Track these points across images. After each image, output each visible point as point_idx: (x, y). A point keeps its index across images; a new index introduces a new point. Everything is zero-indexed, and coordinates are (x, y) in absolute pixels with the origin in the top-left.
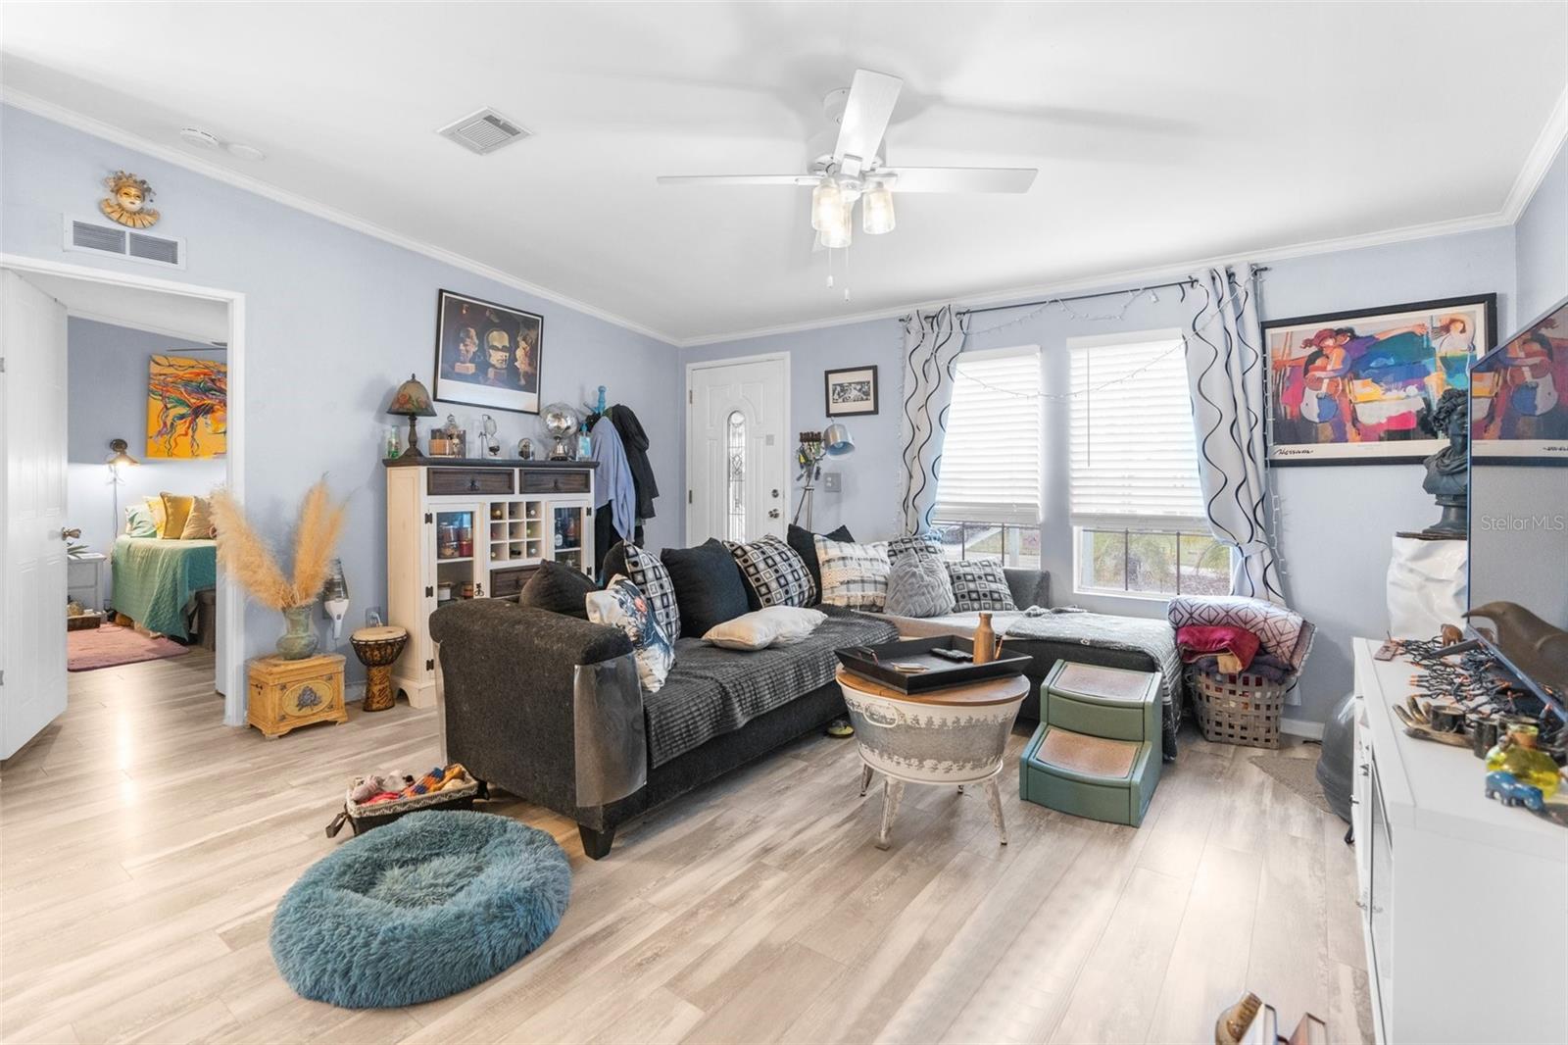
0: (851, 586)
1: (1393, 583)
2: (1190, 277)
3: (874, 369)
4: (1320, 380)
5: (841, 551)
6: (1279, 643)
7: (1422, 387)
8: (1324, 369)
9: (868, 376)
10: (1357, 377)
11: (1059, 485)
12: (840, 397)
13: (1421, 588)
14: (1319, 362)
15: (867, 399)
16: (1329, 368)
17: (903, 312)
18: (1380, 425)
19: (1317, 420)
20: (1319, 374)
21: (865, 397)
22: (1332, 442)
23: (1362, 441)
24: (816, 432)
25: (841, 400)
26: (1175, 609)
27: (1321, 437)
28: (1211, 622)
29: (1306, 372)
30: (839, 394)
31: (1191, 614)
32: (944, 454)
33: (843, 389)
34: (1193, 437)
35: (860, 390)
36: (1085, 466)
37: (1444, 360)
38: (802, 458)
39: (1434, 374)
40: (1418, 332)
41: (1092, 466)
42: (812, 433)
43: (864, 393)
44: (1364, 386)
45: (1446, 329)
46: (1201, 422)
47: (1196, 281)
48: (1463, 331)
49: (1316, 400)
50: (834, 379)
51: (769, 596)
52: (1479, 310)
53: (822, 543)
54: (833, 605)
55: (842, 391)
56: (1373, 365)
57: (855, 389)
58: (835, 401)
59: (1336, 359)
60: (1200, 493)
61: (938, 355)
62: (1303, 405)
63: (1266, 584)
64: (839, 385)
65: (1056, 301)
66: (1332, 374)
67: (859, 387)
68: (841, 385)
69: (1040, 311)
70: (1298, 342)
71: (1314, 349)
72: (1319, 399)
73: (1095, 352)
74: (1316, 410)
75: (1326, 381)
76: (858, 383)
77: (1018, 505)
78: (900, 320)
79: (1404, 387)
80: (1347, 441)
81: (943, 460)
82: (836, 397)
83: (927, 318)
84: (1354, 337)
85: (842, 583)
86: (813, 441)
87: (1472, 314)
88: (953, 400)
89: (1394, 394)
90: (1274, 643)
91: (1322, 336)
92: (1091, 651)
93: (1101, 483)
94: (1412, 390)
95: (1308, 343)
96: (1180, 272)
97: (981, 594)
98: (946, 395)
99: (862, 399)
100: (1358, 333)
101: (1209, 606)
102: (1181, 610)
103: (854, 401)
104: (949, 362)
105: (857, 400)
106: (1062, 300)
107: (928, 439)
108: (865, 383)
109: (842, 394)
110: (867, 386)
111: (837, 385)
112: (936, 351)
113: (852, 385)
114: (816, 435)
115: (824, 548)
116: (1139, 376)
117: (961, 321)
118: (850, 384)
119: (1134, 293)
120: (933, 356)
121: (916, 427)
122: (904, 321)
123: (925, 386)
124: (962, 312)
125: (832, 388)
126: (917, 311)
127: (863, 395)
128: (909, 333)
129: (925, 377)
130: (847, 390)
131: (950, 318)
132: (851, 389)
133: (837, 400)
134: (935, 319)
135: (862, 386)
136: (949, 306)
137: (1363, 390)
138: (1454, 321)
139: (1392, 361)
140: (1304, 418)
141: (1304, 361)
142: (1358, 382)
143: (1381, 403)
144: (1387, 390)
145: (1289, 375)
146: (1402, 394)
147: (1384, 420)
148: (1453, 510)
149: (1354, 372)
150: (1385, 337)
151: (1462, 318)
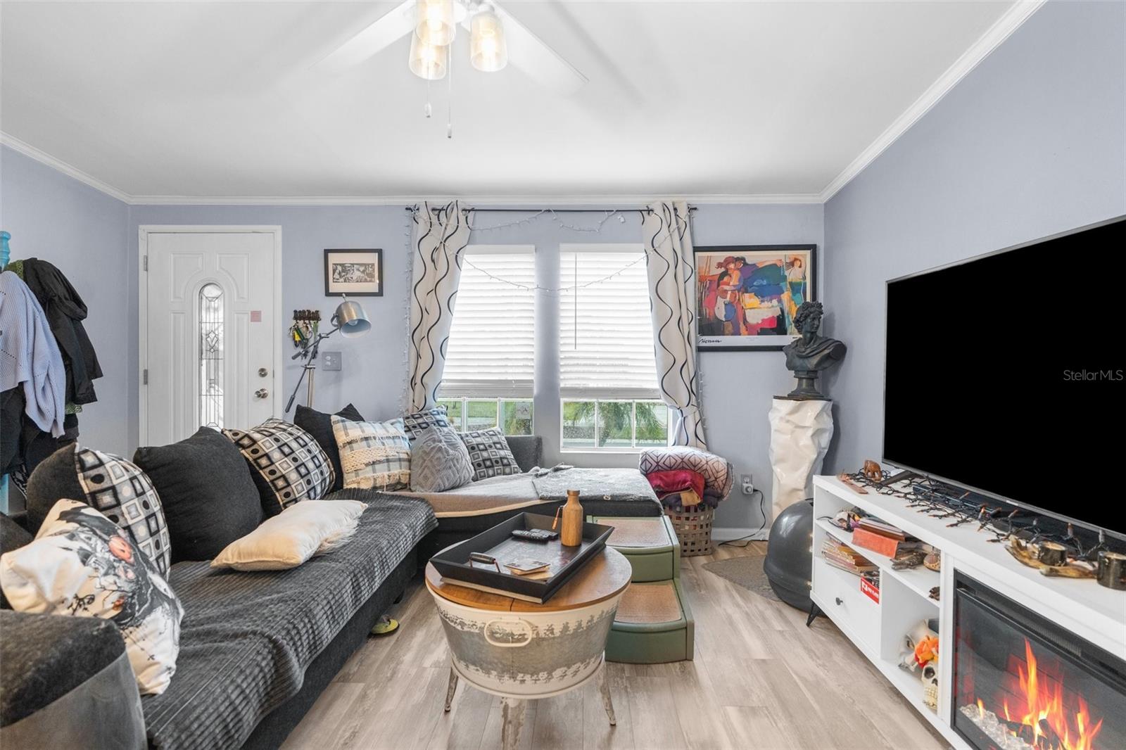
0: (377, 466)
1: (776, 430)
2: (647, 207)
3: (380, 252)
4: (726, 291)
5: (363, 431)
6: (716, 479)
7: (780, 301)
8: (728, 284)
9: (373, 258)
10: (747, 292)
11: (549, 364)
12: (341, 277)
13: (793, 432)
14: (726, 279)
15: (370, 281)
16: (731, 283)
17: (411, 201)
18: (758, 324)
19: (724, 319)
20: (726, 288)
21: (368, 279)
22: (732, 335)
23: (749, 334)
24: (313, 310)
25: (342, 280)
26: (646, 459)
27: (727, 332)
28: (671, 468)
29: (718, 286)
30: (340, 274)
31: (657, 463)
32: (451, 336)
33: (344, 270)
34: (651, 328)
35: (363, 272)
36: (572, 348)
37: (791, 283)
38: (297, 336)
39: (786, 293)
40: (779, 264)
41: (578, 348)
42: (309, 311)
43: (367, 274)
44: (750, 298)
45: (792, 264)
46: (657, 317)
47: (652, 210)
48: (800, 267)
49: (723, 305)
50: (333, 258)
51: (288, 490)
52: (808, 253)
53: (341, 424)
54: (359, 489)
55: (343, 271)
56: (755, 284)
57: (358, 270)
58: (336, 281)
59: (735, 279)
60: (655, 371)
61: (447, 244)
62: (716, 308)
63: (696, 436)
64: (340, 265)
65: (549, 211)
66: (733, 288)
67: (362, 269)
68: (342, 265)
69: (535, 217)
70: (714, 264)
71: (723, 270)
72: (726, 305)
73: (582, 257)
74: (724, 313)
75: (729, 292)
76: (361, 265)
77: (517, 381)
78: (407, 209)
79: (771, 300)
80: (740, 335)
81: (450, 342)
82: (337, 276)
83: (434, 210)
84: (745, 264)
85: (367, 465)
86: (309, 319)
87: (805, 256)
88: (460, 287)
89: (766, 304)
90: (713, 478)
91: (728, 261)
92: (612, 504)
94: (775, 302)
95: (720, 265)
96: (640, 202)
97: (494, 461)
98: (454, 282)
99: (366, 281)
100: (748, 261)
101: (669, 456)
102: (650, 460)
103: (358, 282)
104: (458, 253)
105: (361, 282)
106: (554, 211)
107: (437, 322)
108: (369, 265)
109: (343, 274)
110: (371, 267)
111: (338, 264)
112: (445, 242)
113: (355, 266)
114: (313, 313)
115: (342, 429)
116: (613, 279)
117: (467, 217)
118: (353, 265)
119: (607, 213)
120: (442, 245)
121: (425, 310)
122: (411, 210)
123: (434, 272)
124: (467, 209)
125: (333, 267)
126: (425, 202)
127: (366, 277)
128: (416, 221)
129: (434, 264)
130: (349, 270)
131: (457, 213)
132: (353, 270)
133: (338, 279)
134: (441, 212)
135: (366, 268)
136: (457, 202)
137: (750, 300)
138: (796, 259)
139: (765, 282)
140: (716, 318)
141: (717, 277)
142: (746, 295)
143: (759, 310)
144: (762, 301)
145: (709, 286)
146: (770, 304)
147: (760, 322)
148: (804, 380)
149: (745, 288)
150: (760, 267)
151: (800, 258)
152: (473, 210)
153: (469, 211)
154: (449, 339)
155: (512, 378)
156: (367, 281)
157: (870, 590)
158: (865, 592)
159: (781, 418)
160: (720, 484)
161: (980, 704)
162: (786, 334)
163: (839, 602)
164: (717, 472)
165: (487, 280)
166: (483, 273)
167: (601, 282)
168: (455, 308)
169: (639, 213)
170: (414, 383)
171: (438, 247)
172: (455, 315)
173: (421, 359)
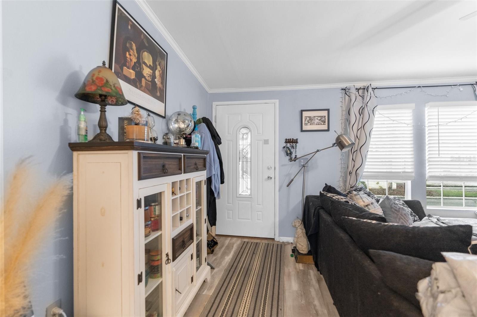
2: (476, 83)
3: (328, 110)
9: (325, 113)
11: (421, 164)
12: (309, 122)
15: (324, 124)
17: (344, 86)
21: (322, 123)
24: (295, 138)
25: (309, 124)
30: (308, 121)
33: (311, 119)
35: (320, 120)
36: (437, 156)
38: (288, 151)
41: (441, 156)
42: (293, 139)
43: (322, 121)
50: (305, 114)
55: (310, 120)
57: (317, 119)
58: (306, 124)
64: (308, 117)
65: (419, 87)
67: (319, 118)
68: (309, 117)
69: (413, 90)
73: (441, 109)
76: (319, 116)
78: (342, 89)
82: (306, 122)
86: (292, 142)
88: (374, 126)
98: (372, 124)
103: (317, 125)
105: (318, 125)
106: (422, 87)
107: (364, 144)
108: (323, 117)
109: (310, 121)
110: (324, 118)
111: (307, 117)
112: (367, 104)
113: (316, 117)
114: (295, 140)
116: (463, 120)
117: (374, 92)
118: (315, 117)
119: (453, 86)
120: (366, 106)
121: (357, 138)
122: (344, 89)
123: (361, 119)
124: (374, 88)
125: (305, 118)
126: (354, 85)
127: (321, 122)
128: (347, 95)
129: (360, 115)
130: (313, 119)
131: (370, 90)
132: (315, 119)
133: (307, 124)
134: (360, 90)
135: (321, 118)
136: (371, 84)
152: (376, 88)
153: (375, 89)
154: (369, 152)
156: (322, 125)
165: (392, 122)
166: (388, 119)
167: (456, 122)
168: (372, 136)
169: (471, 86)
170: (350, 173)
171: (363, 107)
172: (372, 140)
173: (354, 162)
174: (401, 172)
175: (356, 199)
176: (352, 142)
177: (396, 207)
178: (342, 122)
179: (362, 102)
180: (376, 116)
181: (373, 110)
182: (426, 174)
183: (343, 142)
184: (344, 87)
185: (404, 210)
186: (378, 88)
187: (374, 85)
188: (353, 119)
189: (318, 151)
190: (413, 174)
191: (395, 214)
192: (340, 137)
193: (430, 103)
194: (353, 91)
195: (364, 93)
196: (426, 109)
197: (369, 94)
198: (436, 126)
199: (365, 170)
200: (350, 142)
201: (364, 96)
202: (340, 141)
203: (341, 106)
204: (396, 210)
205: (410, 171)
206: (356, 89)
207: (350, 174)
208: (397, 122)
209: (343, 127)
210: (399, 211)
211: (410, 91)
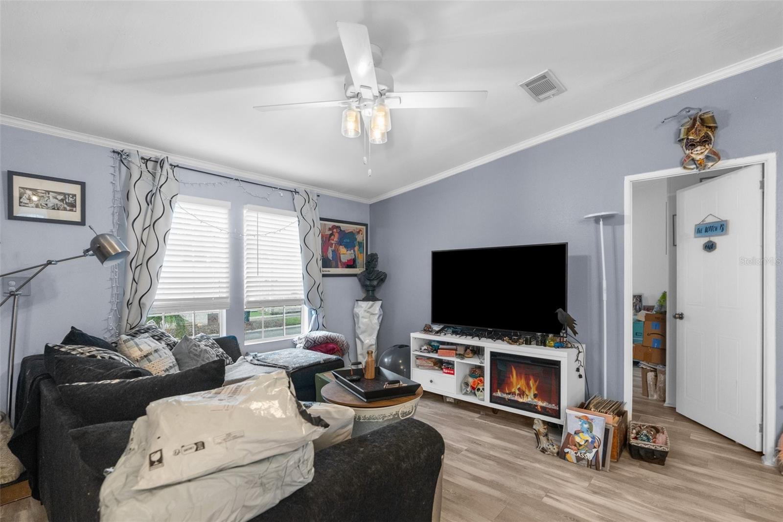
1: (363, 317)
2: (295, 190)
3: (83, 185)
4: (332, 244)
7: (354, 251)
8: (333, 240)
9: (76, 190)
10: (341, 245)
11: (238, 285)
12: (30, 202)
13: (369, 317)
14: (332, 237)
15: (71, 210)
16: (335, 240)
17: (119, 147)
18: (346, 262)
19: (331, 259)
20: (332, 242)
21: (68, 208)
22: (335, 268)
23: (342, 268)
25: (32, 205)
26: (308, 341)
27: (333, 266)
28: (321, 343)
29: (329, 240)
30: (29, 198)
31: (314, 341)
33: (36, 194)
34: (301, 263)
35: (62, 200)
36: (256, 275)
37: (358, 242)
39: (356, 247)
40: (354, 231)
41: (260, 275)
43: (67, 204)
44: (343, 248)
45: (358, 232)
46: (305, 256)
47: (298, 192)
48: (362, 234)
49: (331, 252)
50: (20, 182)
55: (34, 195)
56: (344, 241)
57: (55, 198)
58: (23, 205)
59: (336, 238)
61: (161, 189)
62: (328, 253)
63: (323, 325)
64: (30, 189)
65: (236, 180)
66: (335, 242)
67: (60, 197)
68: (32, 190)
70: (327, 228)
71: (331, 232)
73: (261, 215)
74: (331, 256)
75: (334, 244)
76: (60, 193)
77: (216, 298)
78: (115, 152)
79: (350, 250)
80: (338, 268)
82: (25, 200)
84: (341, 230)
87: (363, 229)
89: (349, 252)
90: (341, 345)
91: (334, 227)
93: (258, 284)
94: (352, 251)
95: (330, 229)
96: (291, 186)
98: (168, 222)
99: (64, 209)
100: (342, 228)
102: (311, 341)
103: (54, 209)
104: (172, 199)
105: (58, 209)
106: (241, 180)
107: (155, 254)
108: (69, 195)
109: (34, 199)
110: (72, 198)
111: (27, 189)
112: (160, 187)
113: (50, 193)
115: (135, 345)
116: (281, 232)
117: (173, 171)
118: (49, 192)
119: (273, 189)
120: (158, 190)
121: (142, 243)
122: (118, 153)
123: (149, 212)
124: (174, 164)
125: (20, 191)
126: (137, 151)
127: (66, 206)
128: (124, 165)
129: (148, 205)
130: (43, 196)
131: (166, 166)
132: (49, 197)
133: (26, 204)
134: (149, 162)
135: (65, 197)
136: (167, 157)
137: (342, 250)
138: (360, 230)
139: (348, 241)
140: (328, 258)
141: (328, 236)
142: (341, 247)
143: (346, 254)
144: (347, 251)
145: (326, 241)
146: (350, 252)
147: (346, 261)
148: (370, 292)
149: (340, 243)
150: (347, 232)
151: (362, 230)
152: (177, 166)
153: (175, 167)
154: (162, 267)
155: (212, 296)
156: (67, 210)
157: (448, 371)
158: (445, 373)
159: (365, 311)
160: (345, 347)
161: (498, 391)
162: (356, 268)
163: (431, 381)
164: (343, 342)
165: (199, 223)
166: (194, 218)
167: (275, 233)
168: (168, 242)
169: (290, 192)
170: (129, 304)
171: (154, 191)
172: (168, 247)
173: (137, 284)
174: (212, 298)
175: (127, 348)
176: (124, 250)
177: (196, 350)
178: (113, 212)
179: (152, 184)
180: (175, 210)
181: (171, 201)
182: (243, 299)
183: (105, 247)
184: (119, 149)
185: (207, 353)
186: (179, 166)
187: (174, 159)
188: (134, 210)
189: (50, 263)
190: (229, 300)
191: (194, 361)
192: (100, 238)
193: (248, 205)
194: (136, 161)
195: (155, 168)
196: (245, 211)
197: (164, 172)
198: (254, 235)
199: (156, 297)
200: (120, 249)
201: (155, 173)
202: (99, 247)
203: (112, 183)
204: (195, 355)
205: (224, 295)
206: (142, 158)
207: (129, 307)
208: (208, 225)
209: (115, 221)
210: (200, 356)
211: (226, 182)
